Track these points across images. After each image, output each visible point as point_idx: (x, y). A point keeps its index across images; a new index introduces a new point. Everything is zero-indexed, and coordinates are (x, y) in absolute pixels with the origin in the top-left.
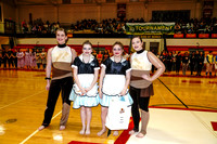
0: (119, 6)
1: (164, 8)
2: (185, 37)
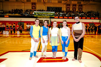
0: (33, 4)
1: (52, 6)
2: (59, 18)
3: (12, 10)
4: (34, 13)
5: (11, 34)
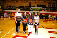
0: (29, 3)
4: (30, 8)
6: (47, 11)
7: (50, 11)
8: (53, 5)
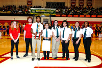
2: (61, 16)
3: (4, 6)
4: (30, 11)
5: (4, 36)
6: (67, 16)
7: (73, 17)
8: (80, 3)
